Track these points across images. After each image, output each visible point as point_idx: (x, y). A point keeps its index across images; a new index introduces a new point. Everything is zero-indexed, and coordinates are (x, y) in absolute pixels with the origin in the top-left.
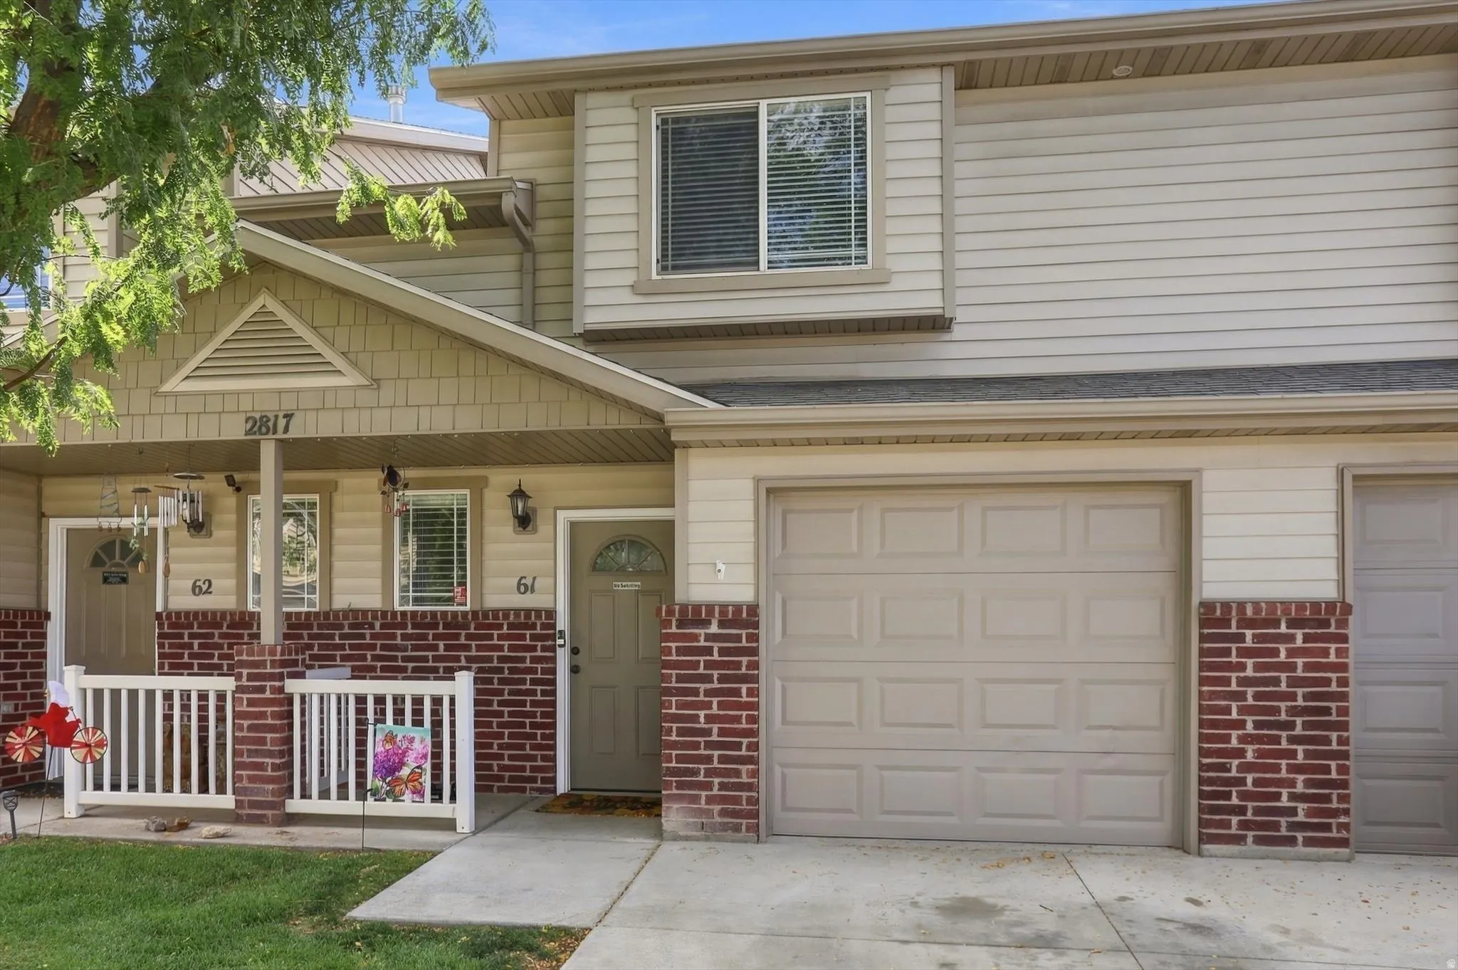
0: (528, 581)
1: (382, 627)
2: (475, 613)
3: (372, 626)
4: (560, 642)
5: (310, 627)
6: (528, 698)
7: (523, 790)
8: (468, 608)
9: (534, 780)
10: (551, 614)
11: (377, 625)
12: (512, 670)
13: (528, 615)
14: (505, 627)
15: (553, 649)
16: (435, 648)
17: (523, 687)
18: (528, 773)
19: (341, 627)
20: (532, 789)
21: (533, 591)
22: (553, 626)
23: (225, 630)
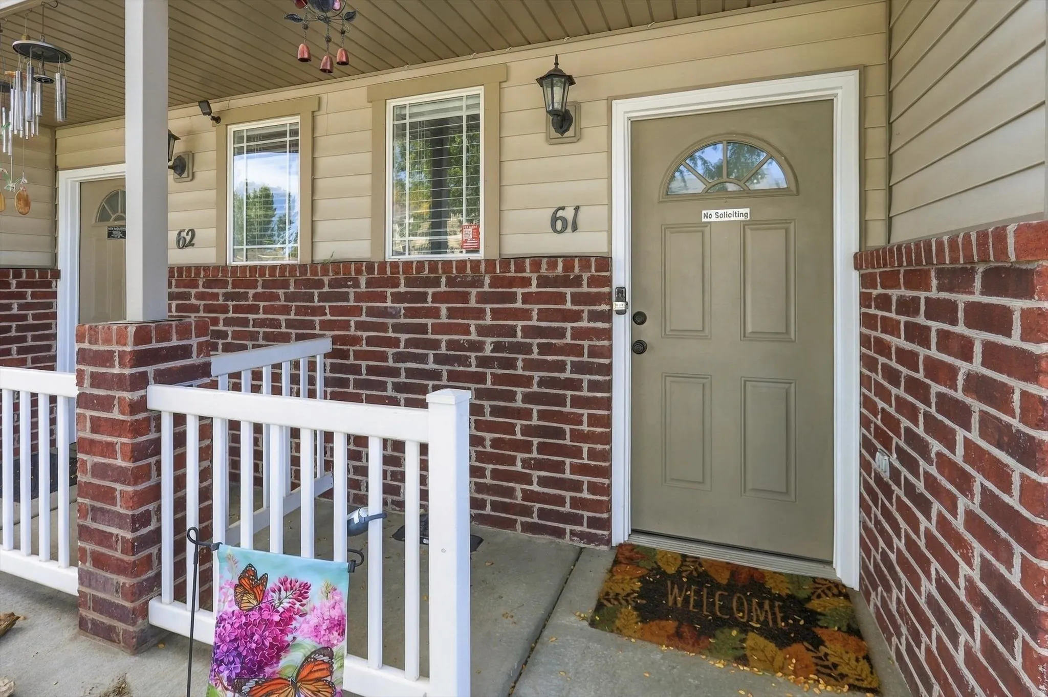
0: (569, 214)
1: (369, 284)
2: (490, 263)
3: (357, 285)
4: (619, 306)
5: (285, 285)
6: (569, 393)
7: (560, 533)
8: (480, 256)
9: (576, 520)
10: (605, 262)
11: (363, 280)
12: (543, 349)
13: (568, 267)
14: (534, 282)
15: (607, 317)
16: (435, 313)
17: (563, 376)
18: (567, 509)
19: (319, 284)
20: (573, 533)
21: (575, 228)
22: (608, 281)
23: (201, 289)
